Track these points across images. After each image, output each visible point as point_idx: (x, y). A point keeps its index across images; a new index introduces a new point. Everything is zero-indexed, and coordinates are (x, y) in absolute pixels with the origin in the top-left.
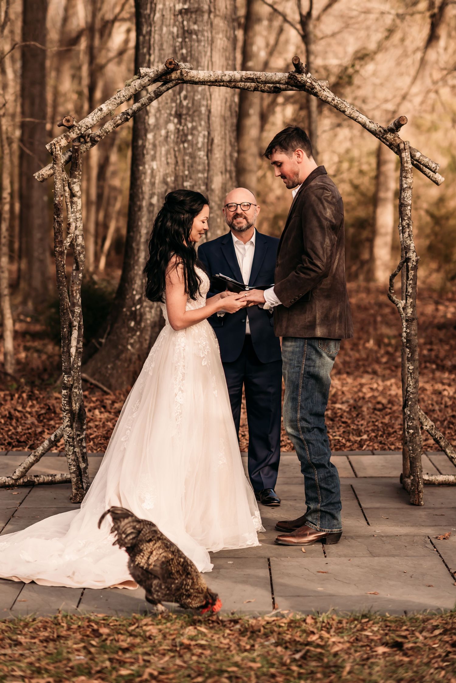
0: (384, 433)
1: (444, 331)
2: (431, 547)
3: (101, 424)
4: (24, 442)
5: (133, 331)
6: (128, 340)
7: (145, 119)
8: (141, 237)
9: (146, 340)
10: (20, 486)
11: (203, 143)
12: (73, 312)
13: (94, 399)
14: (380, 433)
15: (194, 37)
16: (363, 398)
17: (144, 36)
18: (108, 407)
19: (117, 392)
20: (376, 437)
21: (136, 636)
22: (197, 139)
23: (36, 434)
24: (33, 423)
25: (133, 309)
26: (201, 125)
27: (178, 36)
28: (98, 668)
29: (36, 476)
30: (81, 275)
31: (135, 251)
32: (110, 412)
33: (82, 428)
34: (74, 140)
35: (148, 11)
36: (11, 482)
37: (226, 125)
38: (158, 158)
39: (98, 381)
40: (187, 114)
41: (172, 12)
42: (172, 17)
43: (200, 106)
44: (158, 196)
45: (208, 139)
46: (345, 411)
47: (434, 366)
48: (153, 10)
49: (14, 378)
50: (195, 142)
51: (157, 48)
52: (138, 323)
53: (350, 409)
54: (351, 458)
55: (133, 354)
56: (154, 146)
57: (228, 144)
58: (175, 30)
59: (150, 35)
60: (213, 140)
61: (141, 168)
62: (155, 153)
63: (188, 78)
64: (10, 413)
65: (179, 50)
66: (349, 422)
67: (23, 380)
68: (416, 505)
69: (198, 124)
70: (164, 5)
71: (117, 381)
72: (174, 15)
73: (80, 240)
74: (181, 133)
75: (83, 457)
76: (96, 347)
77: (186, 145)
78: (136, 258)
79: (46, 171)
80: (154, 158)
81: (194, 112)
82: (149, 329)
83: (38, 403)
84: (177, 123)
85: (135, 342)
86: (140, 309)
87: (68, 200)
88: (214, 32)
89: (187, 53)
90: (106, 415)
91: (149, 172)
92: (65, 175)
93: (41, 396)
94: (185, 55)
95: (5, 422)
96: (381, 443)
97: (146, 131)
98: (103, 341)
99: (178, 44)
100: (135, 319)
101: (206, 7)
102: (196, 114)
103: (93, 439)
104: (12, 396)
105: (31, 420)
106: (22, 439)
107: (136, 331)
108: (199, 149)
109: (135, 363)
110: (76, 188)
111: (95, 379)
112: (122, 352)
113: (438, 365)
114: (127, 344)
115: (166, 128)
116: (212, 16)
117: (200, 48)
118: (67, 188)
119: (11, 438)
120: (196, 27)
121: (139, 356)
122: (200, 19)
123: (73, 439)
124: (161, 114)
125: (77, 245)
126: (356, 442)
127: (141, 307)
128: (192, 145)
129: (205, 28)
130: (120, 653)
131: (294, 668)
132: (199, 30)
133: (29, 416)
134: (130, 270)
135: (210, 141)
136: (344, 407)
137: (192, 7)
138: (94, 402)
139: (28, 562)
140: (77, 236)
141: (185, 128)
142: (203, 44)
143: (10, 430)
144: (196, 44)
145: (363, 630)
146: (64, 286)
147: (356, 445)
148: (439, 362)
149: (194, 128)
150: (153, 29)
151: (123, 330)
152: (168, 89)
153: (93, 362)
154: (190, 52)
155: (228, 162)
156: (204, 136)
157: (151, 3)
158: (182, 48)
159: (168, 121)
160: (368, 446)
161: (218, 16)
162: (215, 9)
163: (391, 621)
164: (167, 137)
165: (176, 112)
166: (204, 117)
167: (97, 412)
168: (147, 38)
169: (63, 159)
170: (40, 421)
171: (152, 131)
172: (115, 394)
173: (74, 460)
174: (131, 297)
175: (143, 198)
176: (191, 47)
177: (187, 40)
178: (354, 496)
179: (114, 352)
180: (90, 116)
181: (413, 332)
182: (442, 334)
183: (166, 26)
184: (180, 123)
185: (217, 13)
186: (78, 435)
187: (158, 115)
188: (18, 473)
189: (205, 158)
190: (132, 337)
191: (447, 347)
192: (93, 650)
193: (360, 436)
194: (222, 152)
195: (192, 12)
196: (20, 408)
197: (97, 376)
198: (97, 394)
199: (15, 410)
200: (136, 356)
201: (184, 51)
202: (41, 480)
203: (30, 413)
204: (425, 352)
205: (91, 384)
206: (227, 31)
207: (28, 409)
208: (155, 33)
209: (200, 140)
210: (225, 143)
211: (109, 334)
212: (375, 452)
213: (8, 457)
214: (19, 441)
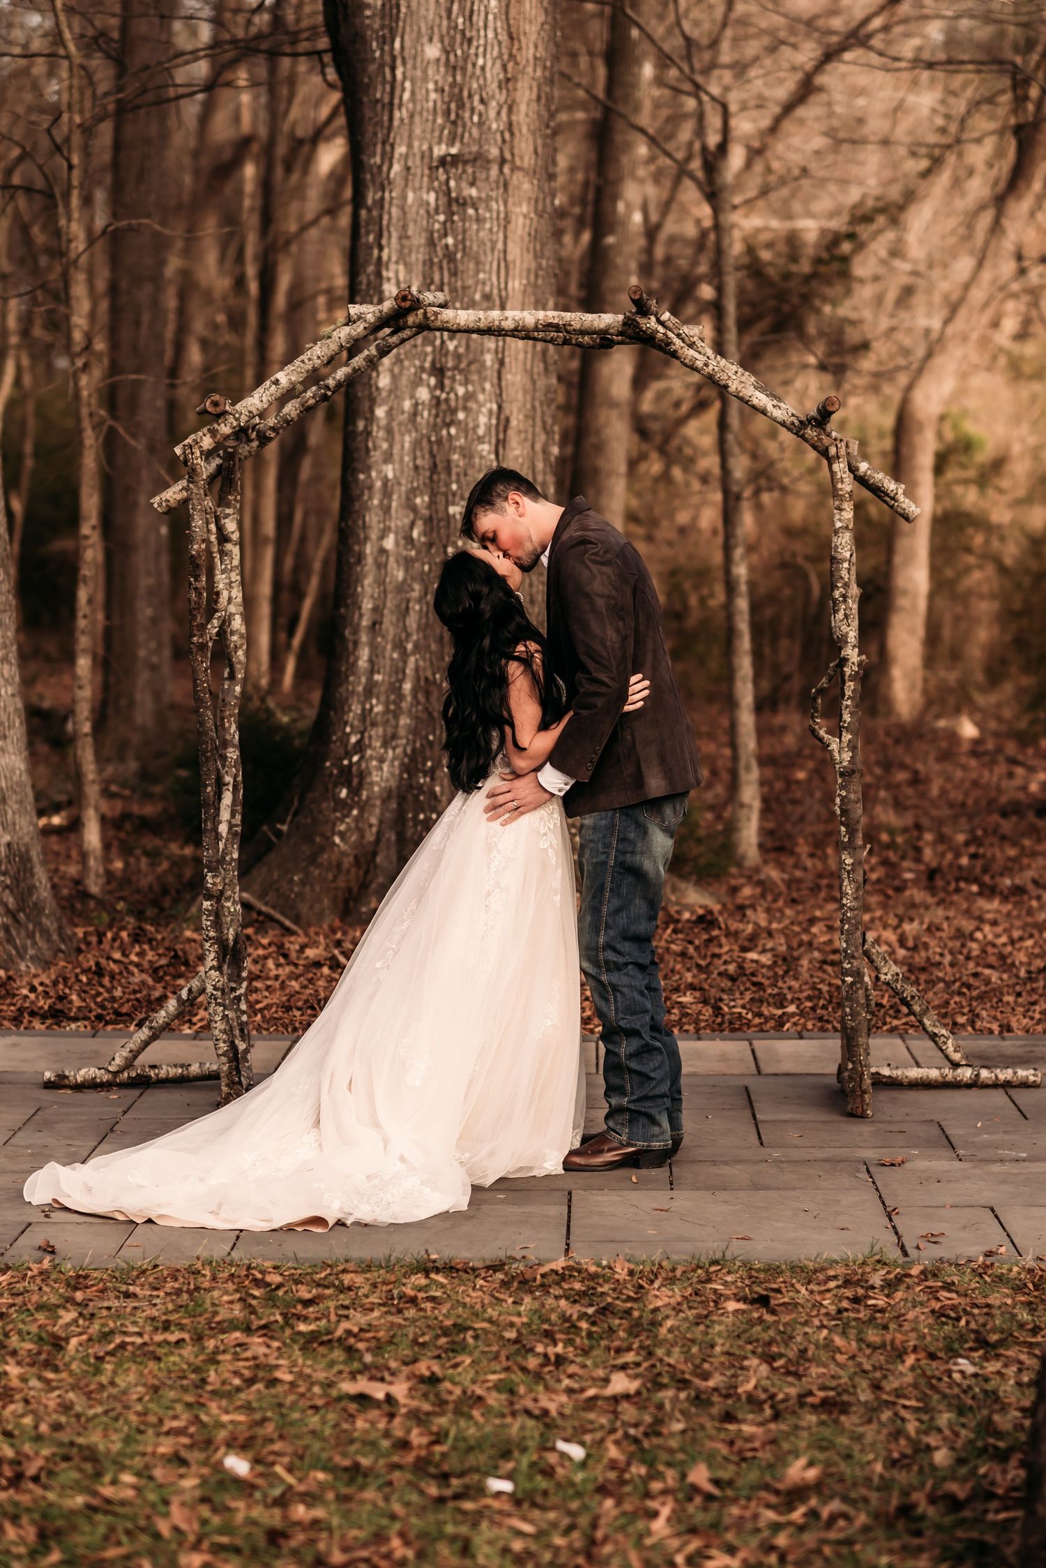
0: (830, 1002)
1: (1014, 819)
2: (865, 1176)
3: (277, 984)
4: (127, 1014)
5: (345, 806)
6: (334, 824)
7: (370, 377)
8: (361, 616)
9: (371, 826)
10: (122, 1085)
11: (489, 428)
12: (224, 758)
13: (265, 941)
14: (822, 1002)
15: (471, 211)
16: (810, 944)
17: (369, 210)
18: (293, 955)
19: (312, 931)
20: (813, 1009)
21: (327, 1287)
22: (476, 420)
23: (149, 1002)
24: (143, 983)
25: (346, 762)
26: (483, 390)
27: (437, 212)
28: (263, 1322)
29: (153, 1067)
30: (238, 689)
31: (350, 646)
32: (296, 965)
33: (239, 976)
34: (227, 437)
35: (378, 159)
36: (106, 1077)
37: (534, 390)
38: (396, 457)
39: (274, 907)
40: (455, 368)
41: (426, 160)
42: (426, 172)
43: (482, 352)
44: (396, 534)
45: (498, 419)
46: (763, 966)
47: (975, 888)
48: (388, 158)
49: (101, 903)
50: (471, 425)
51: (395, 234)
52: (355, 791)
53: (775, 963)
54: (756, 1043)
55: (343, 854)
56: (389, 431)
57: (538, 429)
58: (432, 197)
59: (382, 207)
60: (508, 420)
61: (362, 477)
62: (391, 446)
63: (438, 324)
64: (97, 964)
65: (440, 239)
66: (766, 982)
67: (121, 906)
68: (857, 1115)
69: (478, 388)
70: (410, 146)
71: (311, 908)
72: (430, 168)
73: (237, 623)
74: (444, 407)
75: (242, 1030)
76: (269, 840)
77: (453, 431)
78: (352, 659)
79: (173, 494)
80: (388, 458)
81: (470, 364)
82: (378, 802)
83: (152, 949)
84: (436, 387)
85: (348, 829)
86: (359, 761)
87: (215, 549)
88: (511, 200)
89: (455, 245)
90: (288, 969)
91: (378, 484)
92: (209, 503)
93: (159, 937)
94: (451, 248)
95: (90, 980)
96: (821, 1019)
97: (373, 402)
98: (285, 828)
99: (437, 226)
100: (348, 784)
101: (494, 152)
102: (473, 368)
103: (261, 1010)
104: (101, 936)
105: (138, 977)
106: (124, 1010)
107: (352, 808)
108: (480, 440)
109: (348, 872)
110: (231, 526)
111: (266, 904)
112: (322, 849)
113: (982, 885)
114: (333, 834)
115: (412, 397)
116: (506, 170)
117: (482, 234)
118: (213, 527)
119: (102, 1007)
120: (474, 192)
121: (356, 858)
122: (481, 175)
123: (223, 991)
124: (402, 368)
125: (232, 633)
126: (772, 1017)
127: (362, 758)
128: (466, 432)
129: (493, 194)
130: (299, 1307)
131: (584, 1325)
132: (480, 198)
133: (135, 970)
134: (340, 685)
135: (502, 423)
136: (766, 959)
137: (466, 150)
138: (264, 947)
139: (141, 1187)
140: (231, 615)
141: (452, 396)
142: (488, 226)
143: (99, 994)
144: (475, 227)
145: (709, 1281)
146: (206, 708)
147: (772, 1023)
148: (987, 879)
149: (469, 397)
150: (387, 195)
151: (324, 805)
152: (403, 341)
153: (264, 870)
154: (462, 243)
155: (540, 465)
156: (490, 412)
157: (384, 143)
158: (446, 235)
159: (416, 382)
160: (795, 1024)
161: (519, 169)
162: (513, 155)
163: (758, 1270)
164: (415, 414)
165: (433, 363)
166: (491, 374)
167: (270, 964)
168: (375, 213)
169: (206, 469)
170: (158, 980)
171: (384, 402)
172: (307, 934)
173: (225, 1032)
174: (339, 739)
175: (366, 538)
176: (464, 232)
177: (456, 218)
178: (746, 1103)
179: (306, 849)
180: (257, 394)
181: (852, 796)
182: (1007, 826)
183: (414, 190)
184: (441, 386)
185: (518, 162)
186: (233, 990)
187: (396, 370)
188: (118, 1061)
189: (493, 457)
190: (342, 821)
191: (1012, 852)
192: (254, 1302)
193: (782, 1007)
194: (528, 444)
195: (465, 163)
196: (117, 955)
197: (271, 896)
198: (271, 933)
199: (109, 958)
200: (351, 859)
201: (450, 241)
202: (163, 1074)
203: (137, 965)
204: (964, 861)
205: (260, 913)
206: (537, 201)
207: (134, 958)
208: (391, 204)
209: (483, 420)
210: (534, 426)
211: (295, 815)
212: (805, 1034)
213: (97, 1040)
214: (117, 1013)
